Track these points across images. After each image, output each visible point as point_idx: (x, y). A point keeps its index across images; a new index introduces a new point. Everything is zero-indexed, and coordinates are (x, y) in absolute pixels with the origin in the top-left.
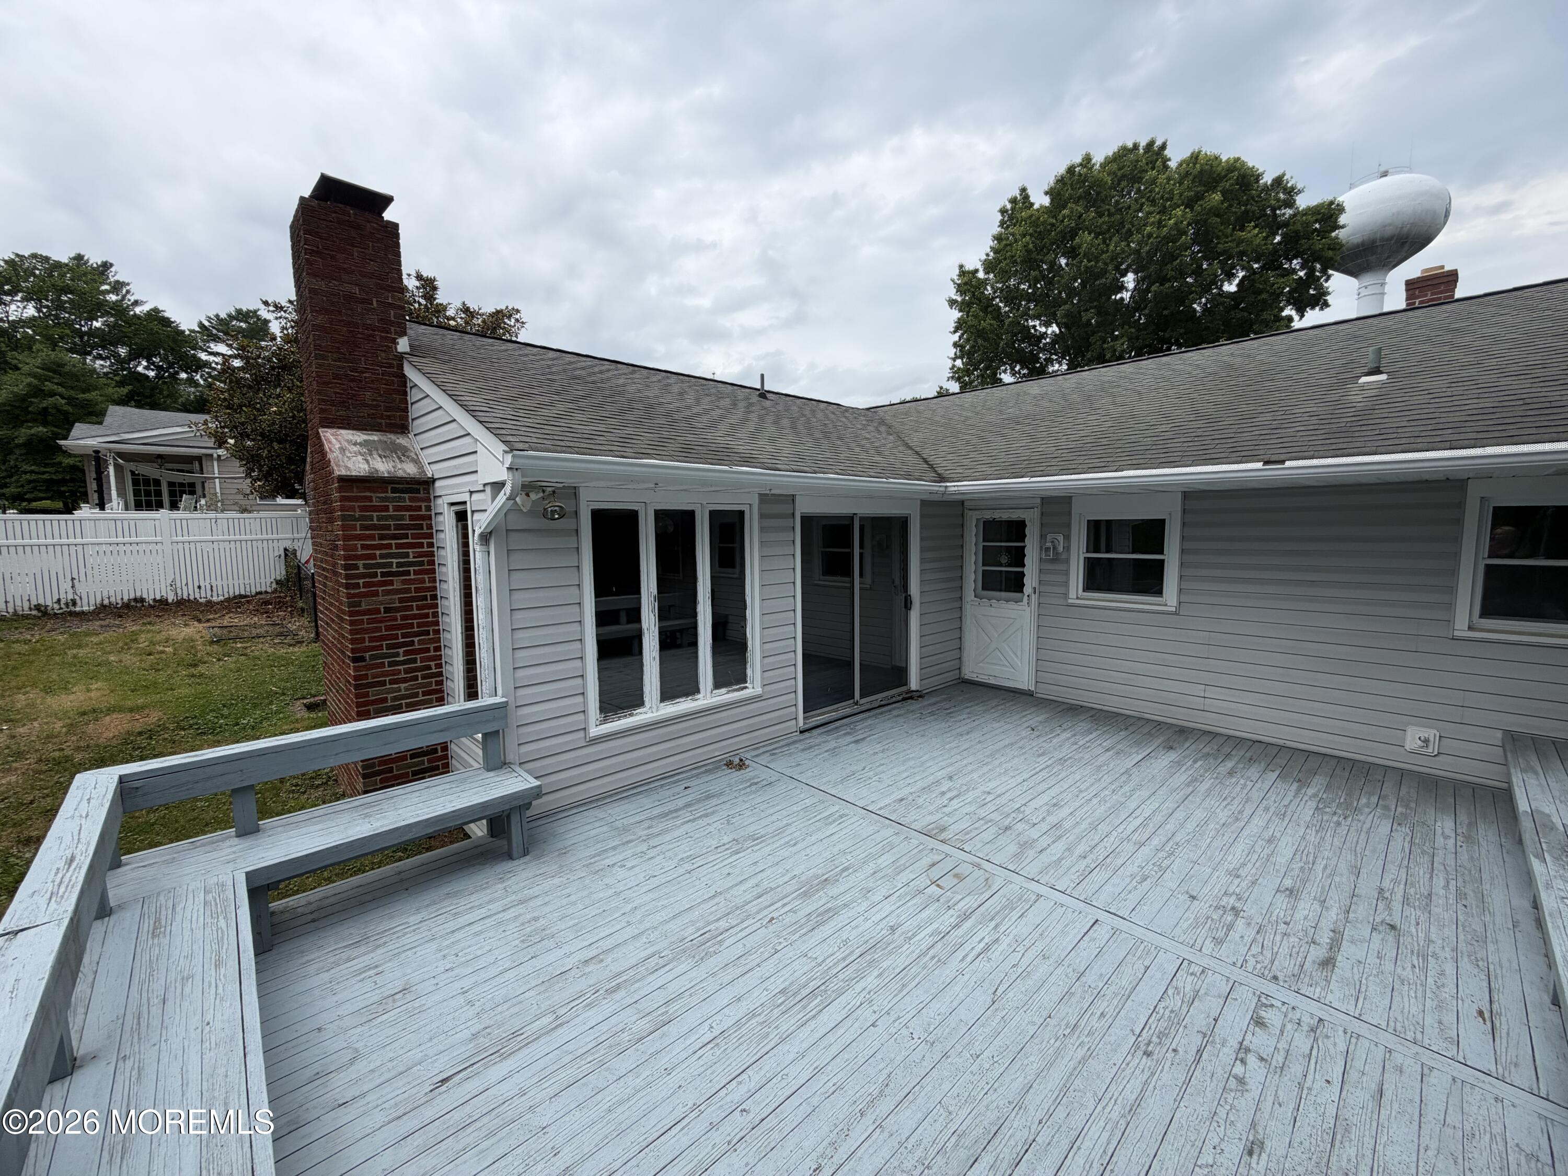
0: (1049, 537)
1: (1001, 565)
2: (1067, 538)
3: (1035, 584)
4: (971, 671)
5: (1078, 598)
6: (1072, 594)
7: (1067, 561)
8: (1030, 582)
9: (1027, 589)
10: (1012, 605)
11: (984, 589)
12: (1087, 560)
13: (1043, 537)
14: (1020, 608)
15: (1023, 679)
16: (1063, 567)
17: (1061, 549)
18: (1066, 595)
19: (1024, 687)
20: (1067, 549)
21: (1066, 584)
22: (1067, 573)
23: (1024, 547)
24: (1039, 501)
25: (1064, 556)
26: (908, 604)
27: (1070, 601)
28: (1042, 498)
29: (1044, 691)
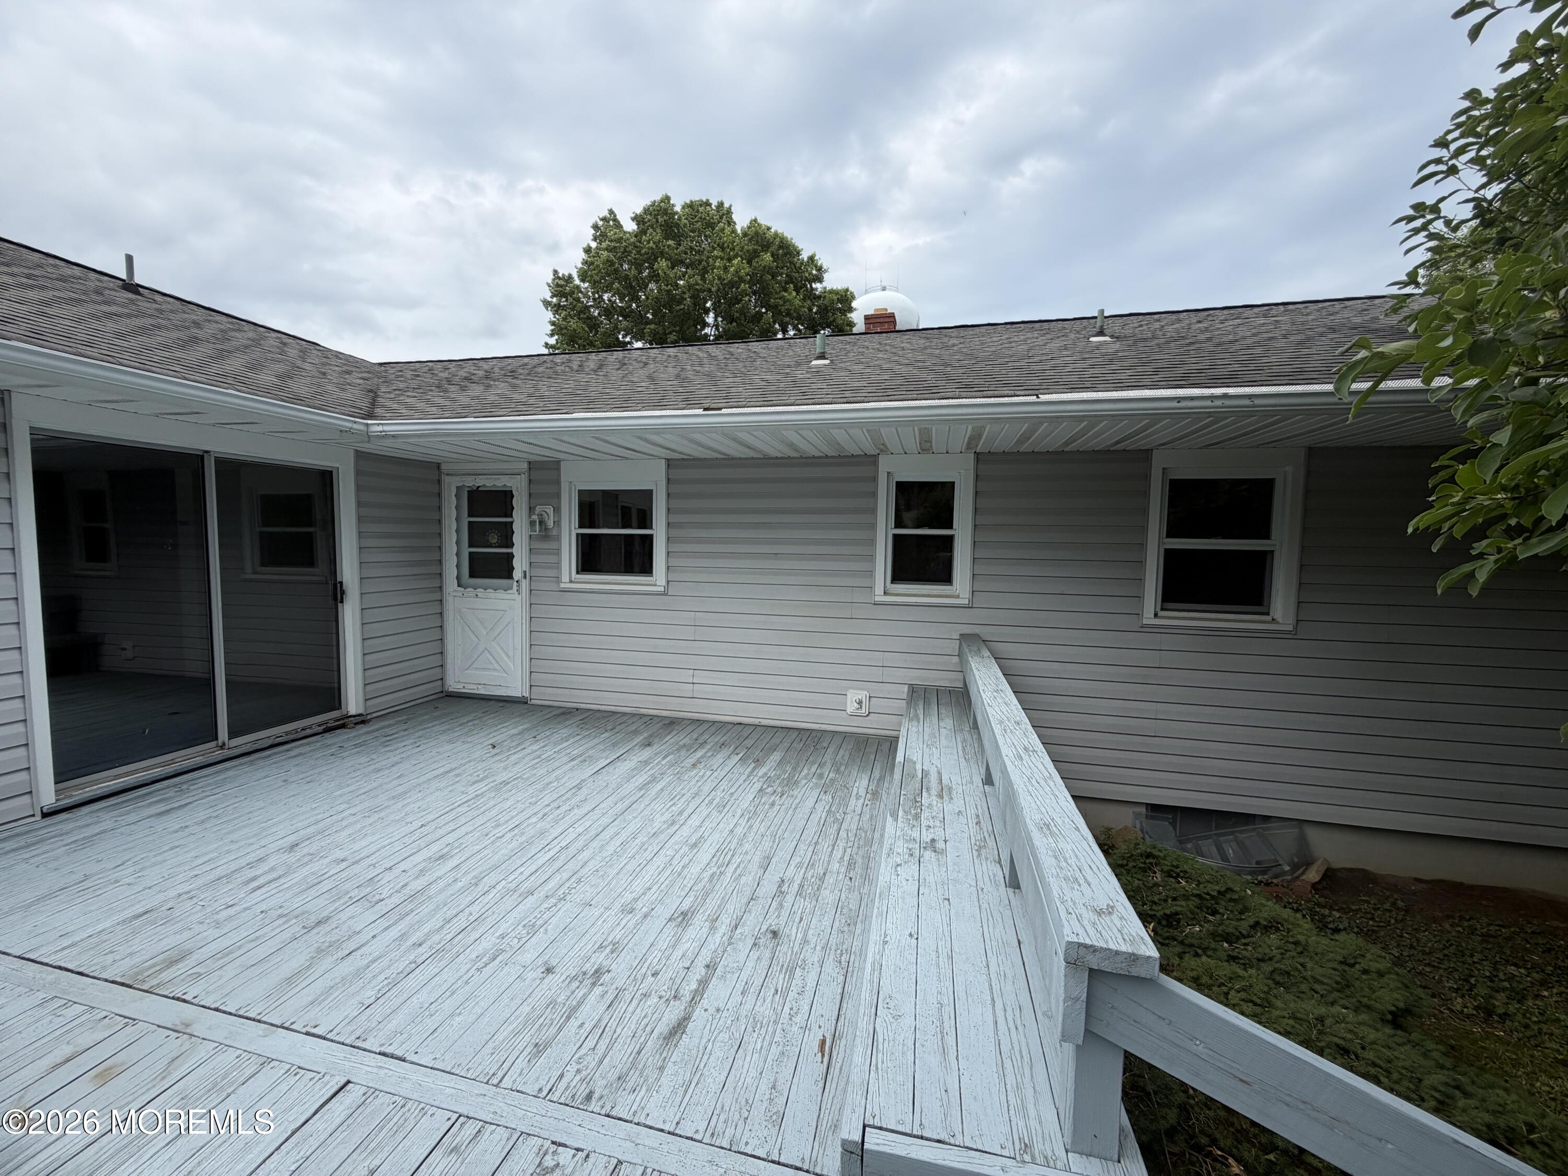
0: (538, 509)
1: (490, 546)
2: (557, 510)
3: (526, 567)
4: (454, 684)
5: (571, 582)
6: (565, 578)
7: (558, 538)
8: (519, 565)
9: (517, 574)
10: (501, 594)
11: (472, 575)
12: (582, 538)
13: (531, 510)
14: (509, 597)
15: (516, 687)
16: (553, 545)
17: (550, 524)
18: (558, 579)
19: (517, 693)
20: (558, 523)
21: (558, 566)
22: (558, 552)
23: (512, 523)
24: (525, 466)
25: (554, 533)
27: (562, 585)
29: (541, 697)
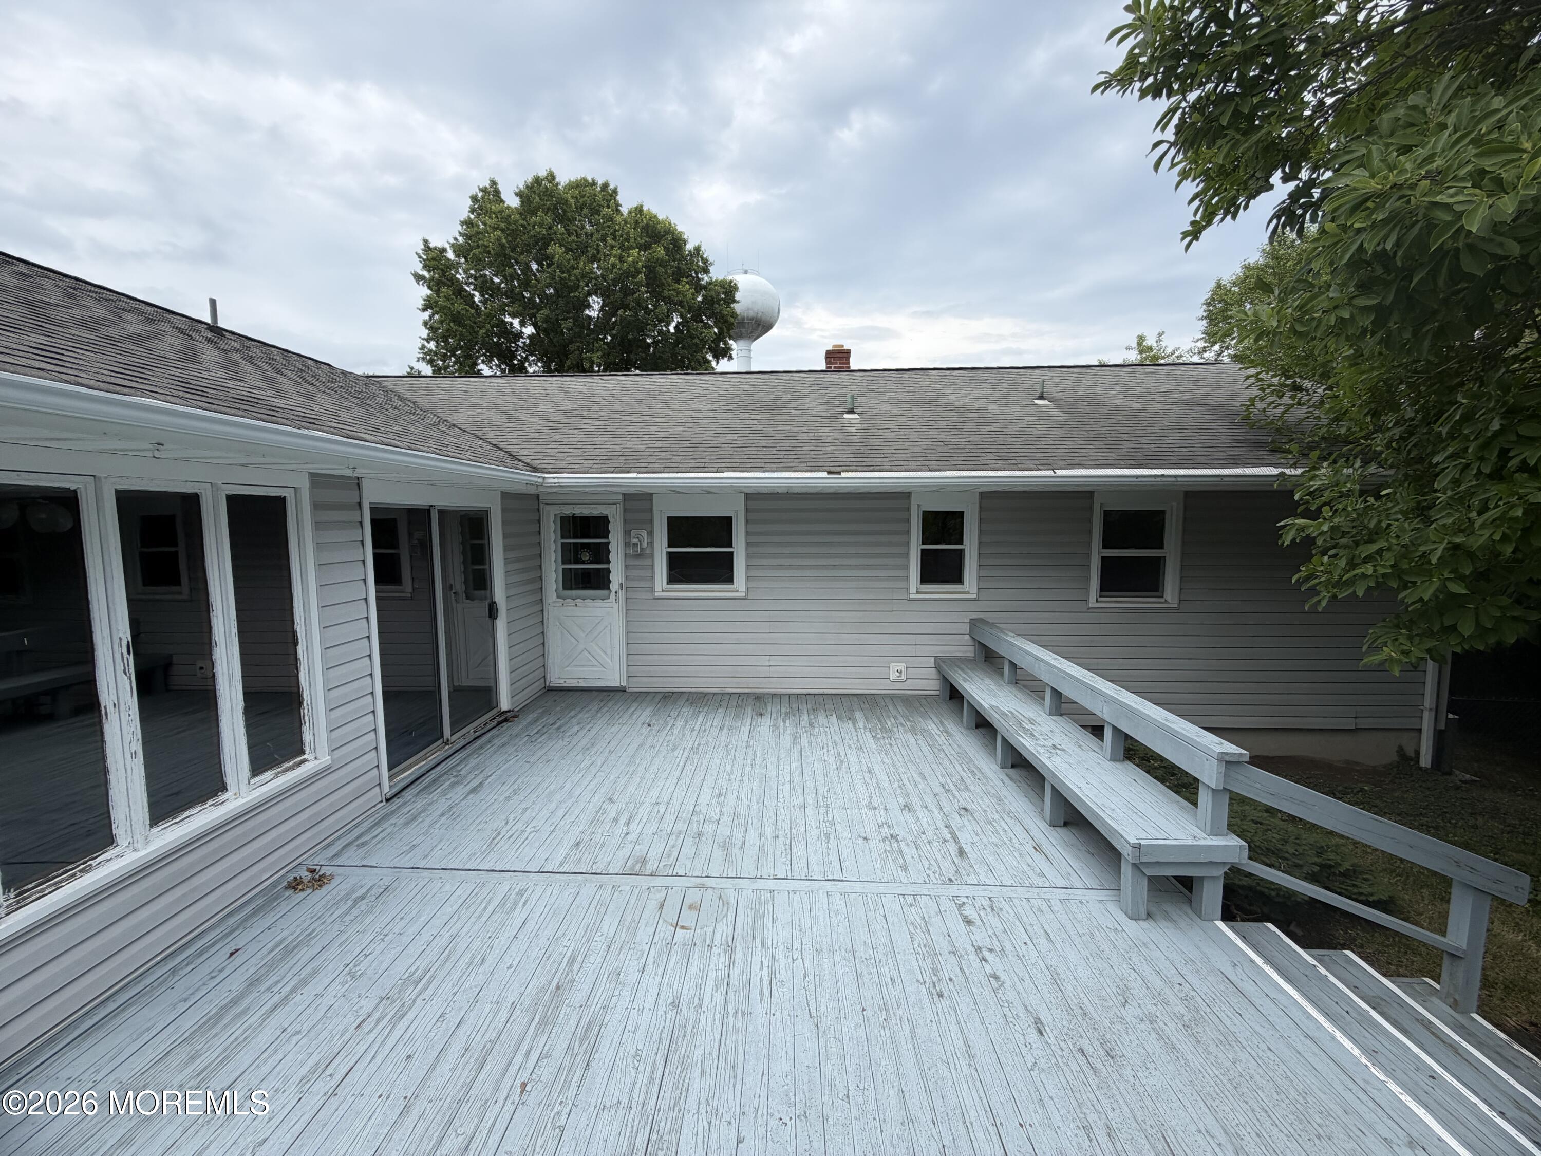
0: (633, 533)
1: (583, 562)
2: (651, 534)
3: (622, 580)
4: (557, 678)
5: (663, 591)
6: (658, 588)
7: (652, 556)
8: (616, 577)
9: (614, 586)
10: (599, 603)
11: (564, 588)
12: (670, 555)
13: (627, 533)
14: (608, 605)
15: (615, 678)
16: (647, 562)
17: (645, 544)
18: (652, 589)
19: (615, 683)
20: (651, 544)
21: (652, 577)
22: (652, 567)
23: (609, 543)
24: (621, 497)
25: (648, 551)
26: (493, 612)
27: (656, 594)
28: (624, 495)
29: (637, 685)
